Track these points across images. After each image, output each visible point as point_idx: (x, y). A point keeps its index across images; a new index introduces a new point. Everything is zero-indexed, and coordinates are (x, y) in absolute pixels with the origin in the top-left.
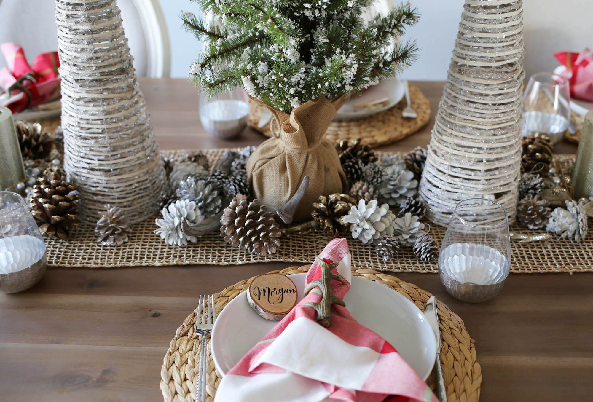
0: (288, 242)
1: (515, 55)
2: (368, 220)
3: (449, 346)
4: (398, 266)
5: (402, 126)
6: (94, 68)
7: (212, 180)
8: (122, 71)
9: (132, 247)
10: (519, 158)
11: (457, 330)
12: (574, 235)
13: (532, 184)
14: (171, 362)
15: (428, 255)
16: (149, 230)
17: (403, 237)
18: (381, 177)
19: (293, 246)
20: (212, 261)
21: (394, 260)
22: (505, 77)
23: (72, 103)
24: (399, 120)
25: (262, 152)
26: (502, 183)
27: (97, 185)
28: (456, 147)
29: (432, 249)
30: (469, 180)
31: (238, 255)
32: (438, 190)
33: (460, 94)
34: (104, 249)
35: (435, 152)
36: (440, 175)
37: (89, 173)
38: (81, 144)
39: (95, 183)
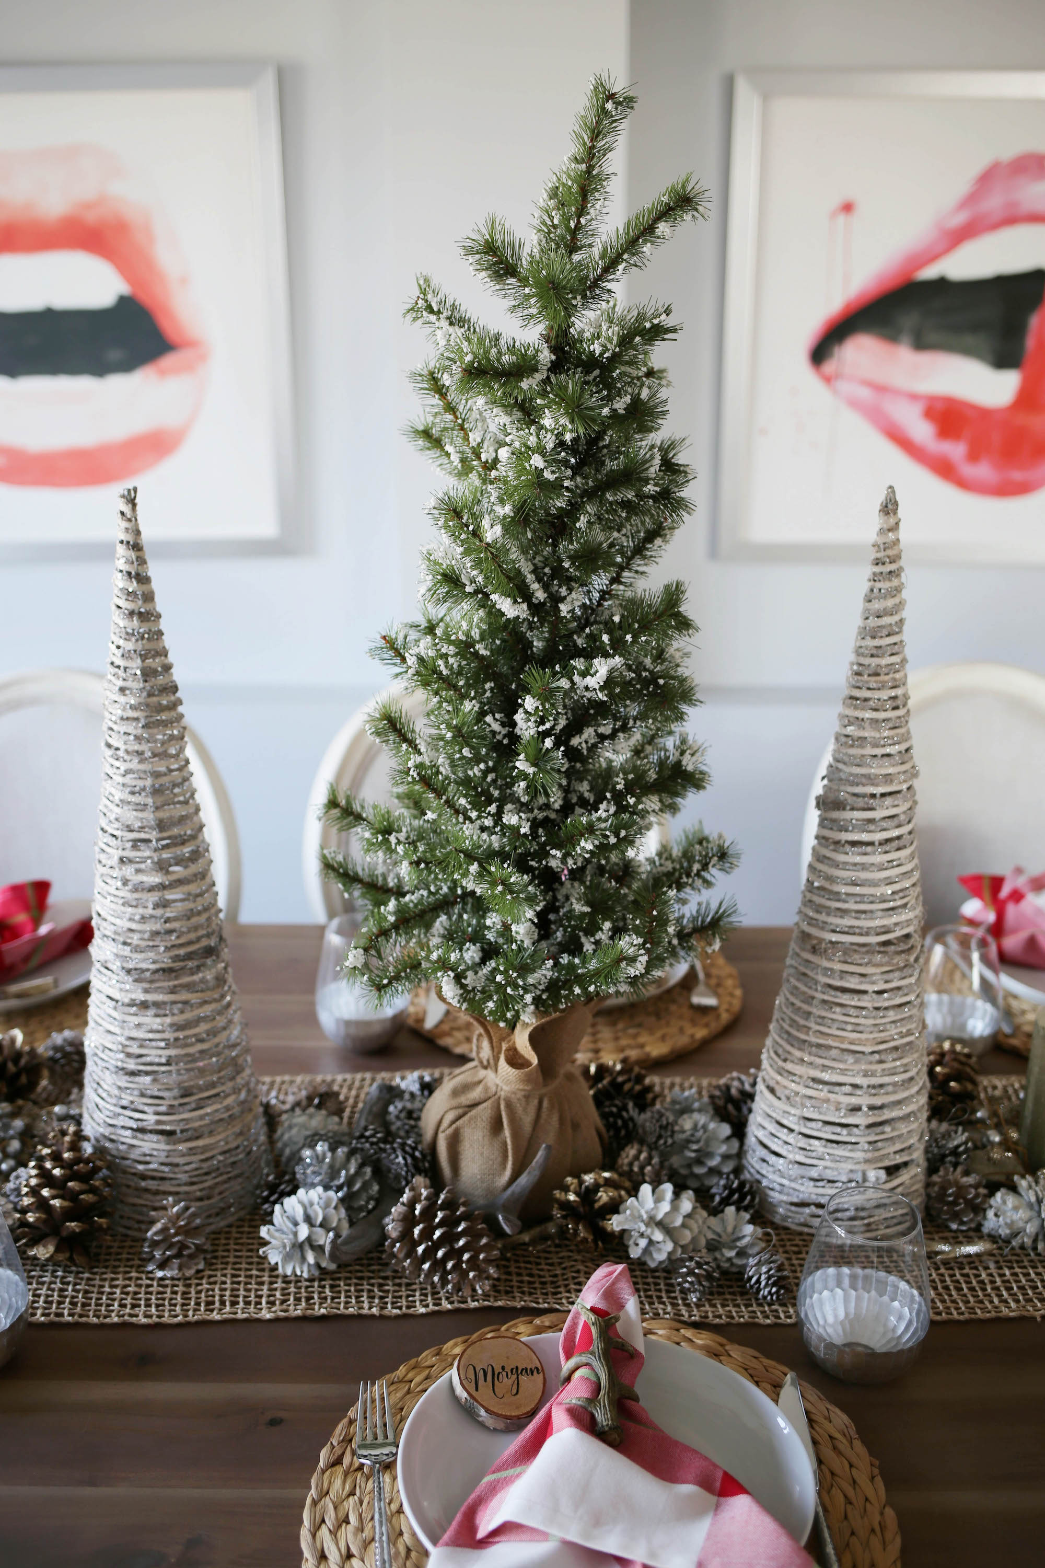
0: (507, 1267)
1: (908, 922)
2: (660, 1225)
3: (833, 1474)
4: (718, 1312)
5: (694, 1023)
6: (162, 949)
7: (359, 1146)
8: (210, 952)
9: (212, 1280)
10: (923, 1100)
11: (844, 1441)
12: (1035, 1241)
13: (952, 1145)
14: (318, 1519)
15: (774, 1290)
16: (242, 1244)
17: (723, 1255)
18: (672, 1136)
19: (519, 1274)
20: (370, 1308)
21: (709, 1300)
22: (895, 961)
23: (115, 1008)
24: (685, 1011)
25: (456, 1093)
26: (898, 1146)
27: (148, 1159)
28: (811, 1084)
29: (780, 1278)
30: (837, 1142)
31: (417, 1294)
32: (781, 1161)
33: (816, 990)
34: (159, 1285)
35: (772, 1090)
36: (783, 1134)
37: (134, 1137)
38: (123, 1084)
39: (145, 1155)
